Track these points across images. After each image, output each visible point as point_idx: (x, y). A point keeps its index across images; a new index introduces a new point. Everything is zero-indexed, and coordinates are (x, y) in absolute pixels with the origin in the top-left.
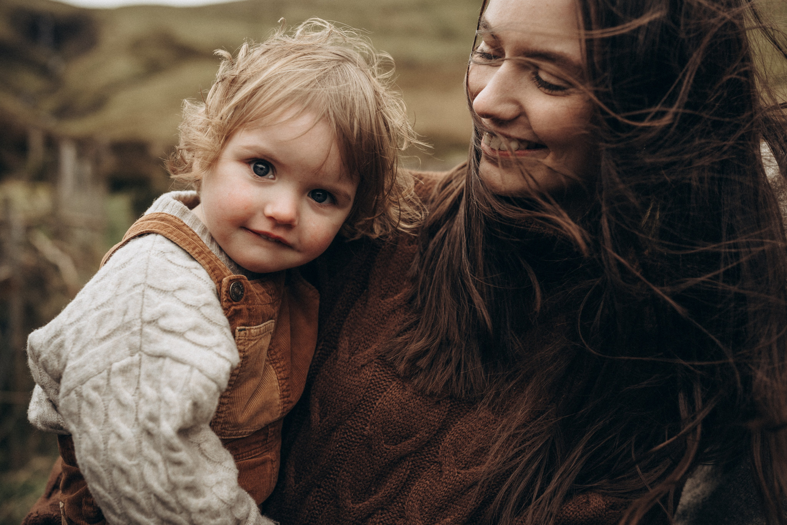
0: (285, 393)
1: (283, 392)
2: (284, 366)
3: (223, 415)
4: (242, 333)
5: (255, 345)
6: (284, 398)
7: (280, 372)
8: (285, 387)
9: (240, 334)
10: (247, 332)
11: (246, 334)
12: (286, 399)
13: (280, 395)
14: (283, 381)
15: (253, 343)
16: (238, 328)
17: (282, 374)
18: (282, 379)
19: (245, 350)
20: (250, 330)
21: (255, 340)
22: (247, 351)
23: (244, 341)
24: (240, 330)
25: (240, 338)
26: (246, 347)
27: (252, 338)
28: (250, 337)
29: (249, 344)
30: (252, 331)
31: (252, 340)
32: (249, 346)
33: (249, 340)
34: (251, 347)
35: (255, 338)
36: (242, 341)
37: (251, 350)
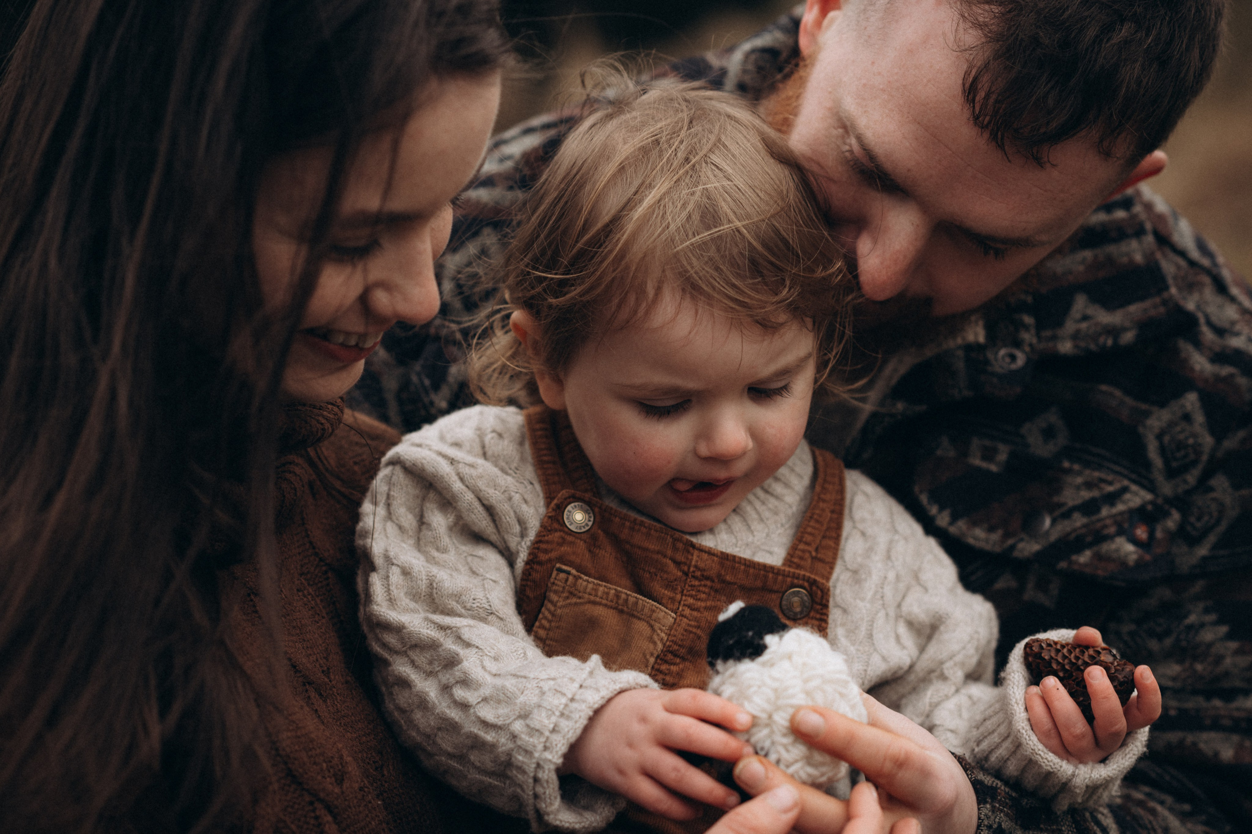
4: (562, 576)
5: (576, 604)
9: (557, 574)
11: (567, 580)
19: (559, 604)
20: (577, 578)
21: (580, 598)
22: (560, 608)
23: (561, 589)
24: (560, 570)
25: (556, 581)
26: (560, 599)
27: (576, 592)
28: (573, 590)
29: (568, 598)
30: (580, 581)
31: (575, 595)
32: (569, 601)
33: (571, 593)
34: (570, 604)
35: (581, 594)
36: (557, 588)
37: (566, 610)
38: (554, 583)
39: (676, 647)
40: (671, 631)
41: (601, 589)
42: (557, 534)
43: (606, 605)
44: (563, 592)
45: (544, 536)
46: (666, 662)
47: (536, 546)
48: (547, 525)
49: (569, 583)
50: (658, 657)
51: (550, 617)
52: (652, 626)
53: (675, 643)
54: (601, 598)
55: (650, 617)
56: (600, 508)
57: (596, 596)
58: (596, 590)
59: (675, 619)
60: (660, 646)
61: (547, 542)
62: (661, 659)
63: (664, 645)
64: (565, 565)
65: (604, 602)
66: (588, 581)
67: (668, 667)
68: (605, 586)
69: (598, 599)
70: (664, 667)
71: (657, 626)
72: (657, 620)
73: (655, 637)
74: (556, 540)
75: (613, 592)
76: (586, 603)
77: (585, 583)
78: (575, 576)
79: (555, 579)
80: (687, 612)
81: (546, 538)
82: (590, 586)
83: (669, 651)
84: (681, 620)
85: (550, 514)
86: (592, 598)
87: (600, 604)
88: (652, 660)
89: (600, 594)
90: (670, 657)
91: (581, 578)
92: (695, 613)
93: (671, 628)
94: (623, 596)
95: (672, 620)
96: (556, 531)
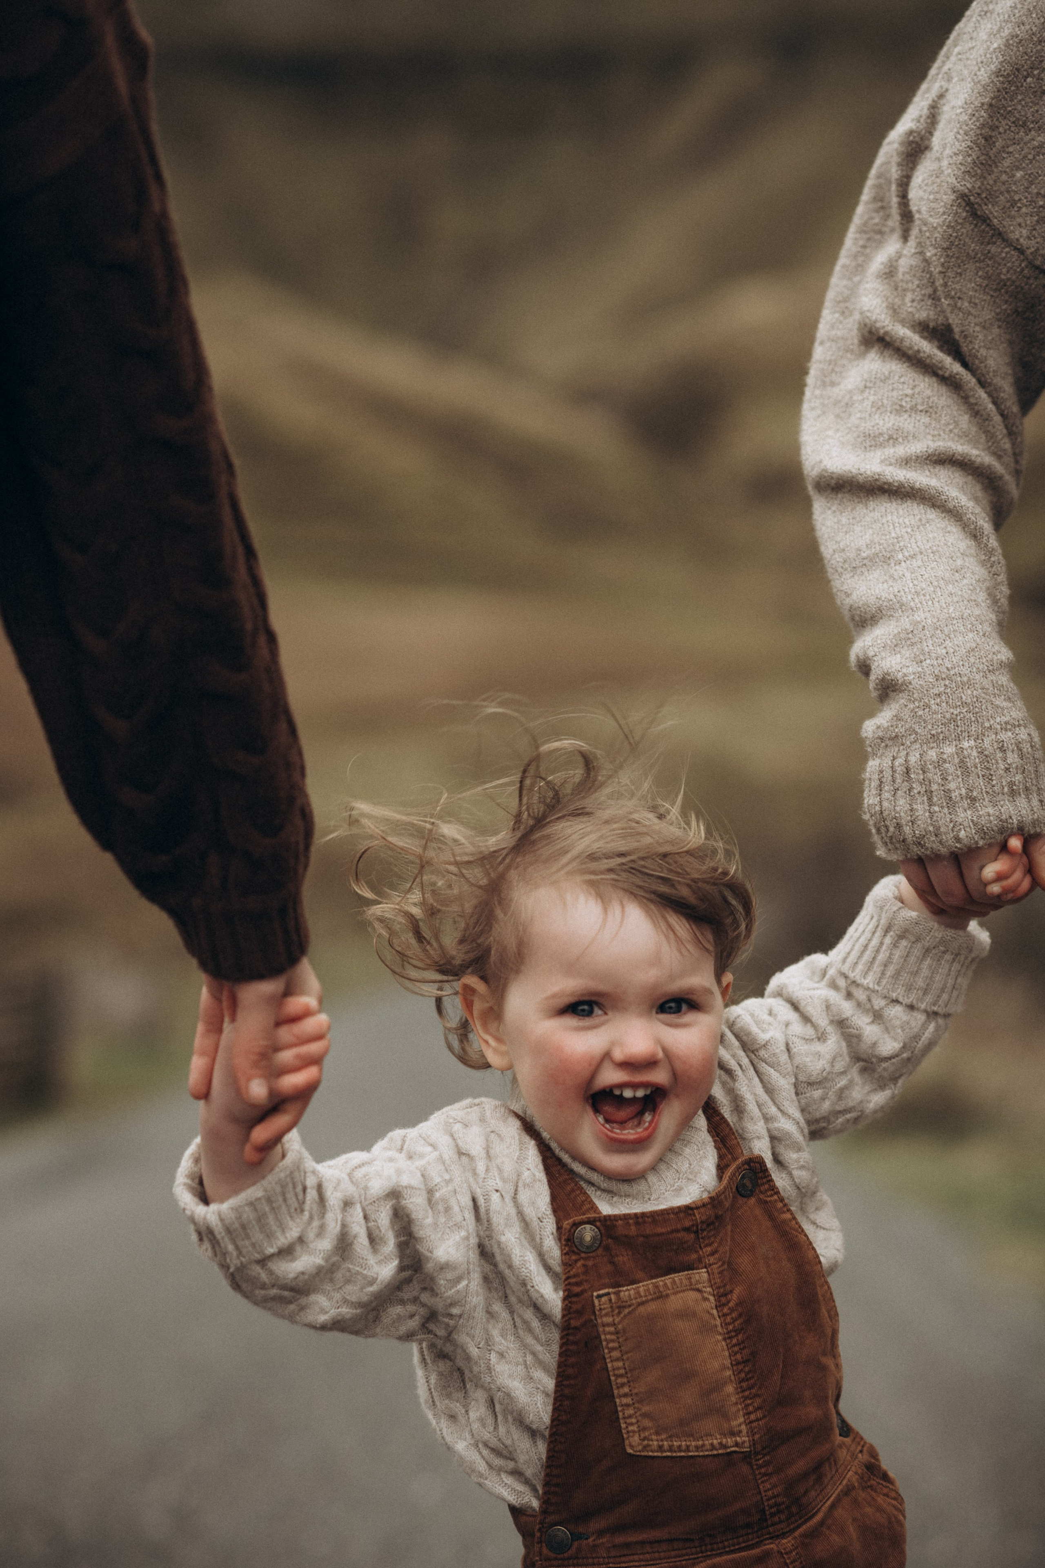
0: (744, 1385)
1: (740, 1382)
2: (743, 1342)
3: (634, 1420)
4: (604, 1299)
5: (629, 1313)
6: (743, 1391)
7: (736, 1354)
8: (743, 1375)
9: (599, 1301)
10: (613, 1297)
11: (610, 1300)
12: (747, 1393)
13: (736, 1389)
14: (740, 1367)
15: (626, 1311)
16: (595, 1294)
17: (739, 1357)
18: (738, 1363)
19: (616, 1322)
20: (617, 1293)
21: (630, 1306)
22: (619, 1324)
23: (610, 1310)
24: (599, 1297)
25: (602, 1307)
26: (615, 1317)
27: (624, 1304)
28: (619, 1304)
29: (619, 1313)
30: (622, 1294)
31: (624, 1307)
32: (622, 1316)
33: (619, 1307)
34: (625, 1316)
35: (629, 1303)
36: (606, 1311)
37: (626, 1321)
38: (600, 1309)
39: (722, 1290)
40: (711, 1282)
41: (641, 1289)
42: (579, 1264)
43: (652, 1300)
44: (613, 1311)
45: (569, 1272)
46: (724, 1305)
47: (566, 1282)
48: (567, 1261)
49: (613, 1301)
50: (716, 1307)
51: (613, 1337)
52: (698, 1290)
53: (719, 1288)
54: (646, 1296)
55: (691, 1284)
56: (600, 1221)
57: (641, 1297)
58: (638, 1293)
59: (708, 1272)
60: (712, 1298)
61: (575, 1276)
62: (720, 1306)
63: (714, 1295)
64: (599, 1290)
65: (650, 1297)
66: (628, 1290)
67: (727, 1307)
68: (643, 1286)
69: (644, 1299)
70: (725, 1310)
71: (700, 1286)
72: (698, 1282)
73: (706, 1295)
74: (580, 1271)
75: (650, 1286)
76: (637, 1307)
77: (627, 1293)
78: (614, 1293)
79: (600, 1305)
80: (712, 1260)
81: (572, 1273)
82: (632, 1292)
83: (720, 1297)
84: (712, 1269)
85: (565, 1251)
86: (639, 1300)
87: (647, 1301)
88: (715, 1312)
89: (642, 1294)
90: (723, 1300)
91: (620, 1291)
92: (716, 1256)
93: (710, 1281)
94: (661, 1283)
95: (706, 1275)
96: (576, 1261)
